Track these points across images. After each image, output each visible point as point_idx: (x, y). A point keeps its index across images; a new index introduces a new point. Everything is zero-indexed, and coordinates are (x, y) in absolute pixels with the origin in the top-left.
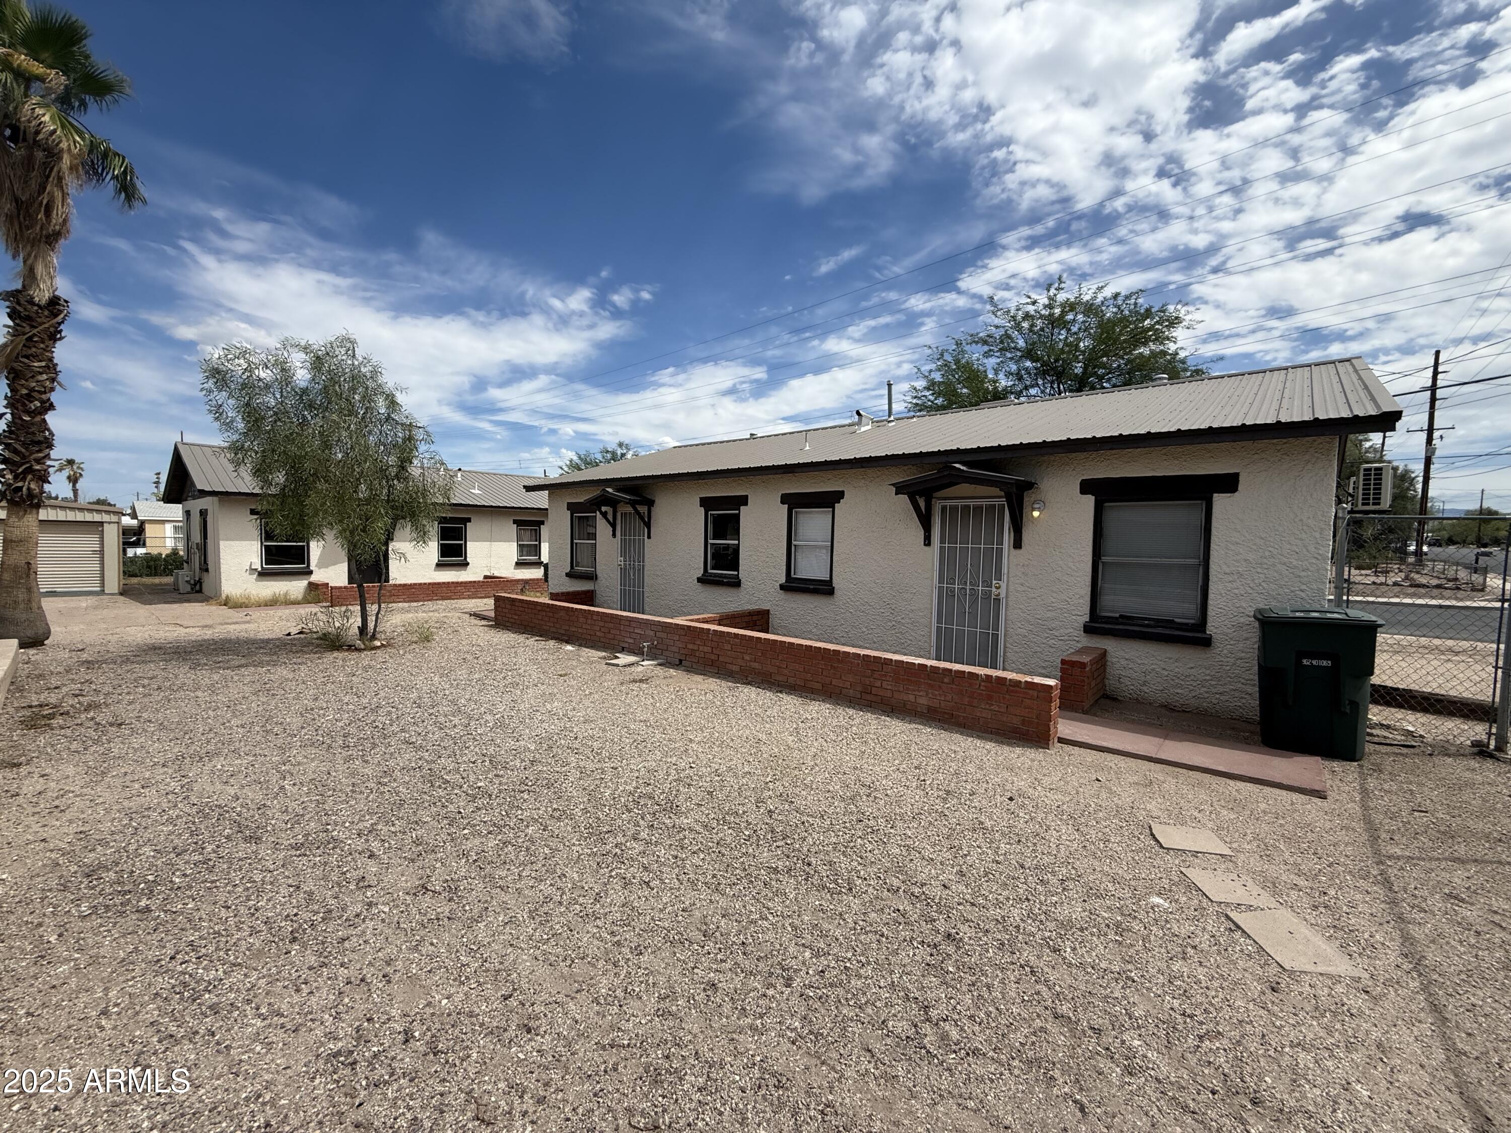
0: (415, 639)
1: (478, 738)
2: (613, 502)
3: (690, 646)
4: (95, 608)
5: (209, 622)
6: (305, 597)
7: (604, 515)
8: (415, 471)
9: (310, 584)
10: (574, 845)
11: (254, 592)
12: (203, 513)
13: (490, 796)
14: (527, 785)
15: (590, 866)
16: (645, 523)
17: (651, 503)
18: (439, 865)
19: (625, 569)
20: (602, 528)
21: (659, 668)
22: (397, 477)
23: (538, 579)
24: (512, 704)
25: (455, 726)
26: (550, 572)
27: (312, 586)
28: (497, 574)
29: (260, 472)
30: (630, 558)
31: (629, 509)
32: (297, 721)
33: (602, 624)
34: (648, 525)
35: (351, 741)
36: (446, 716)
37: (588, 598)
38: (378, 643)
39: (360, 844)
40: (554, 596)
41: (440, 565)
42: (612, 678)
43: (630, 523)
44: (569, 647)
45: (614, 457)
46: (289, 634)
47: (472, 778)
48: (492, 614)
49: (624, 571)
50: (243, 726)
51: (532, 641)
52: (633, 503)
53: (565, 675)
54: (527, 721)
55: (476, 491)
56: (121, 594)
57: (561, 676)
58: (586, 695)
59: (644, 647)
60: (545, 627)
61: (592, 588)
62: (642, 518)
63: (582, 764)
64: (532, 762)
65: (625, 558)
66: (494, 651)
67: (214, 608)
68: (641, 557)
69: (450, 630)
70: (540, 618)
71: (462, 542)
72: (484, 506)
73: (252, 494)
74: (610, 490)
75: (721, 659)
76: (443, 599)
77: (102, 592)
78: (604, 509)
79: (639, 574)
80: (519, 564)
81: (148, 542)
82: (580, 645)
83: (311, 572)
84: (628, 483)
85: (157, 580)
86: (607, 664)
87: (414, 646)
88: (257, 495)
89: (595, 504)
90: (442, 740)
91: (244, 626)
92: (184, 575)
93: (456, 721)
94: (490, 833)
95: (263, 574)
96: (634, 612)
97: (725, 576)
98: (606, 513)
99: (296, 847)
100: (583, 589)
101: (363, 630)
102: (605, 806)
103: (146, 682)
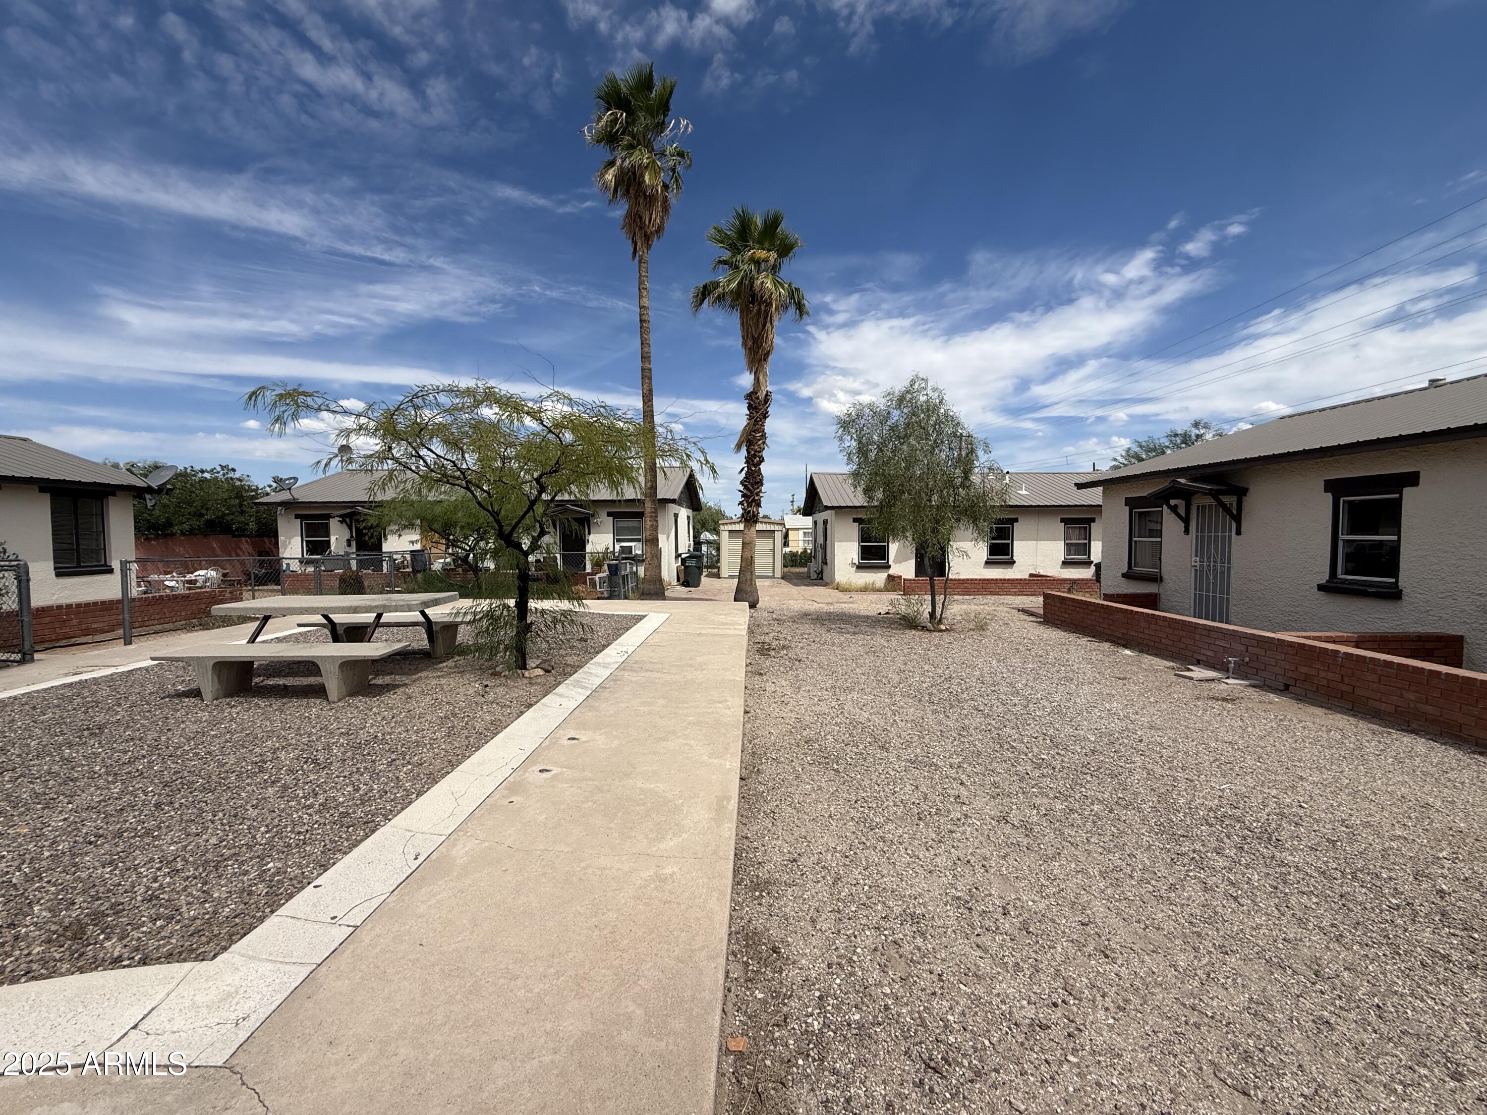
0: (971, 627)
1: (1037, 718)
2: (1186, 495)
3: (1303, 669)
4: (772, 586)
5: (830, 600)
6: (885, 586)
7: (1174, 509)
8: (975, 478)
9: (889, 576)
10: (1143, 834)
11: (854, 581)
12: (825, 522)
13: (1054, 768)
14: (1089, 769)
15: (1163, 858)
16: (1233, 517)
17: (1241, 493)
18: (1014, 807)
19: (1202, 572)
20: (1171, 525)
21: (1251, 690)
22: (963, 485)
23: (1087, 580)
24: (1068, 696)
25: (1015, 705)
26: (1103, 572)
27: (891, 578)
28: (1042, 573)
29: (867, 491)
30: (1209, 558)
31: (1209, 501)
32: (896, 679)
33: (1169, 631)
34: (1238, 519)
35: (936, 700)
36: (1006, 695)
37: (1151, 601)
38: (943, 627)
39: (952, 773)
40: (1107, 597)
41: (988, 563)
42: (1183, 691)
43: (1210, 518)
44: (1128, 652)
45: (1187, 440)
46: (880, 614)
47: (1035, 750)
48: (1041, 612)
49: (1199, 574)
50: (863, 674)
51: (1084, 641)
52: (1215, 494)
53: (1125, 679)
54: (1085, 714)
55: (1024, 492)
56: (782, 578)
57: (1119, 679)
58: (1150, 702)
59: (1230, 662)
60: (1099, 629)
61: (1156, 591)
62: (1227, 510)
63: (1150, 766)
64: (1093, 751)
65: (1202, 557)
66: (1046, 645)
67: (831, 591)
68: (1227, 558)
69: (1001, 623)
70: (1093, 618)
71: (1009, 541)
72: (1031, 506)
73: (862, 507)
74: (1182, 481)
75: (1358, 691)
76: (992, 594)
77: (773, 577)
78: (1173, 502)
79: (1222, 578)
80: (1066, 564)
81: (790, 544)
82: (1141, 651)
83: (889, 567)
84: (1209, 471)
85: (797, 570)
86: (1176, 675)
87: (972, 633)
88: (865, 507)
89: (1161, 498)
90: (1005, 713)
91: (851, 605)
92: (813, 566)
93: (1016, 700)
94: (1056, 797)
95: (860, 567)
96: (1214, 620)
97: (1371, 584)
98: (1176, 506)
99: (910, 761)
100: (1144, 591)
101: (932, 614)
102: (1179, 812)
103: (806, 636)
